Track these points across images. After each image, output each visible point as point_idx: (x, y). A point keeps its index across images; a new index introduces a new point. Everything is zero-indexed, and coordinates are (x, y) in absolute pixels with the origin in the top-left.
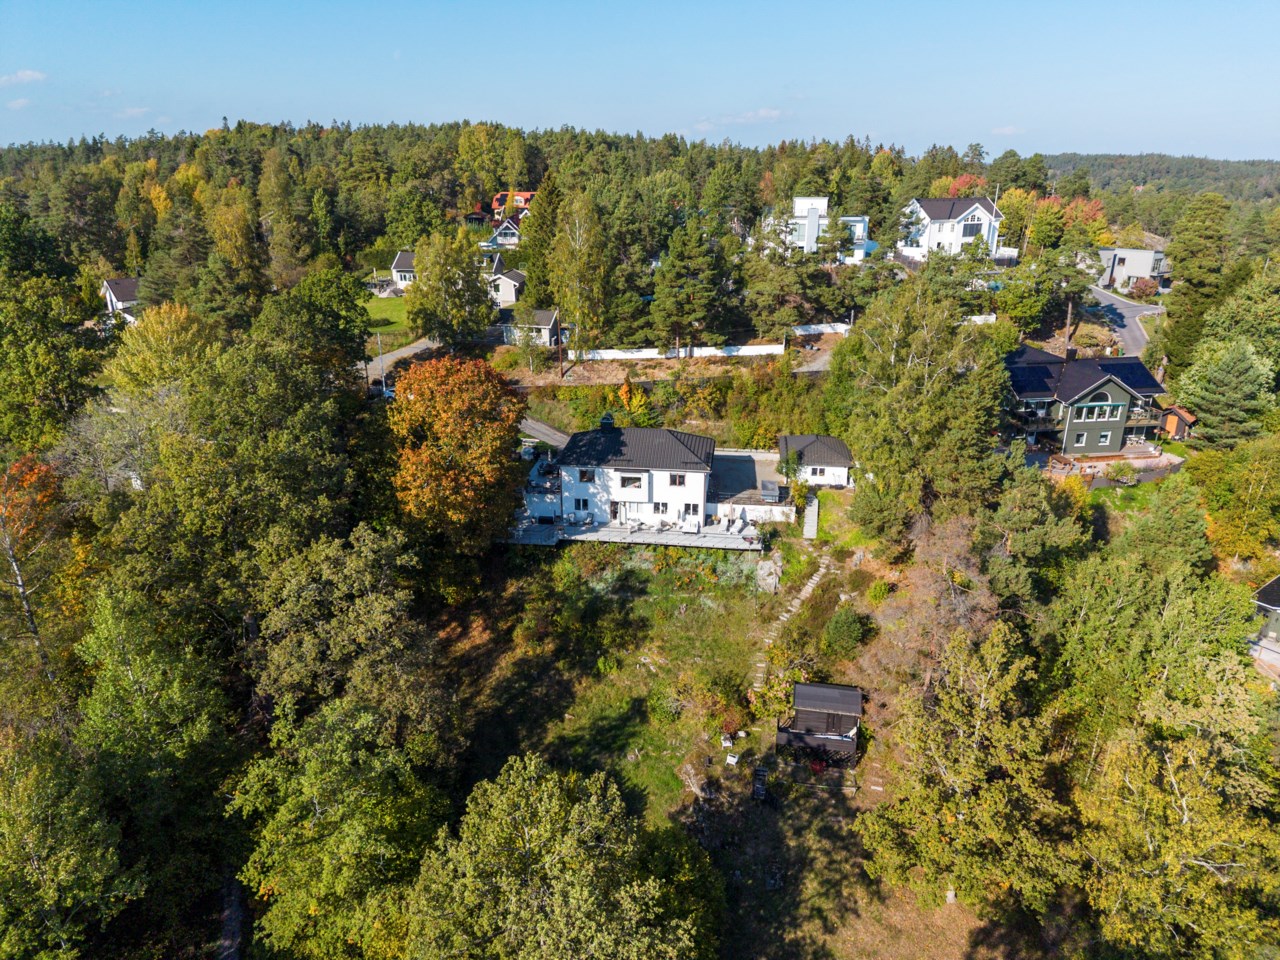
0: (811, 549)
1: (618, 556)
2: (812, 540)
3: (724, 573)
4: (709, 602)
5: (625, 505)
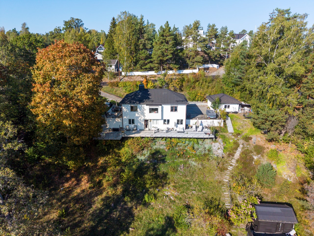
0: (233, 137)
1: (149, 143)
2: (232, 133)
3: (198, 149)
4: (193, 163)
5: (151, 121)
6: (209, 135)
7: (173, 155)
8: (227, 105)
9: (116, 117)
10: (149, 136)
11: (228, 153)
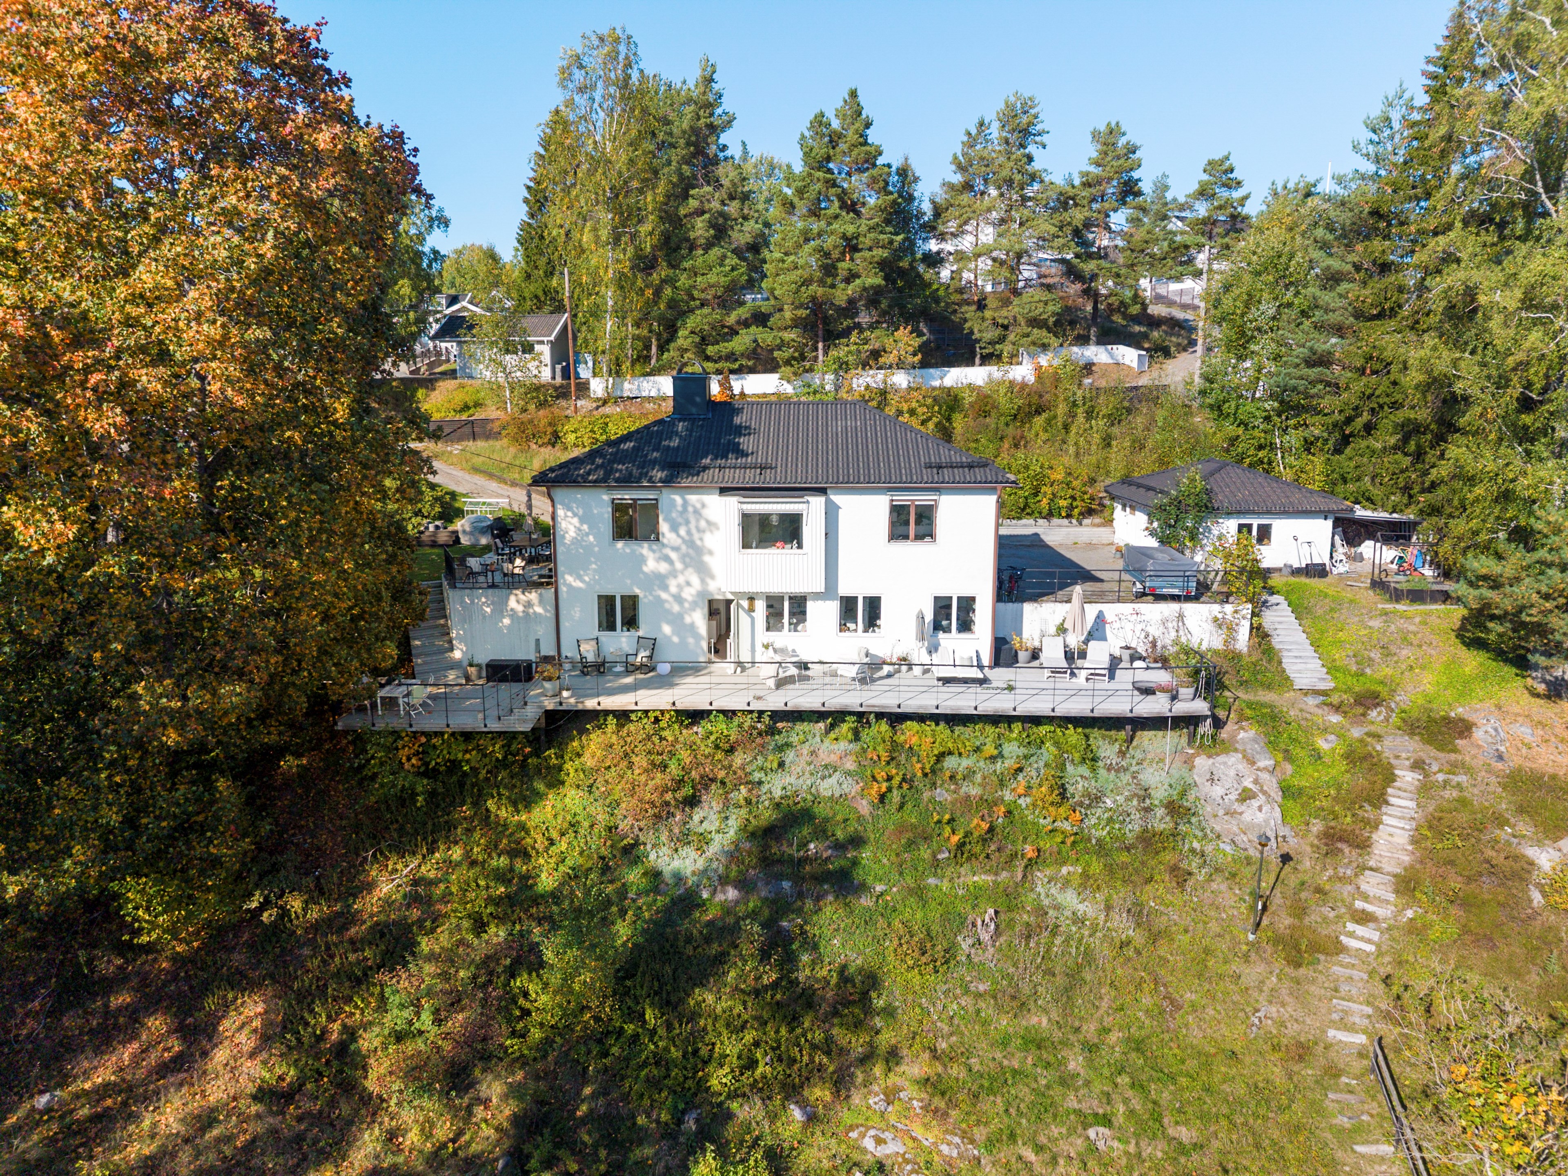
0: (1335, 718)
1: (738, 759)
2: (1324, 693)
3: (1096, 799)
4: (1070, 899)
5: (751, 609)
6: (1174, 698)
7: (911, 844)
8: (1256, 523)
9: (513, 582)
10: (736, 703)
11: (1317, 826)
